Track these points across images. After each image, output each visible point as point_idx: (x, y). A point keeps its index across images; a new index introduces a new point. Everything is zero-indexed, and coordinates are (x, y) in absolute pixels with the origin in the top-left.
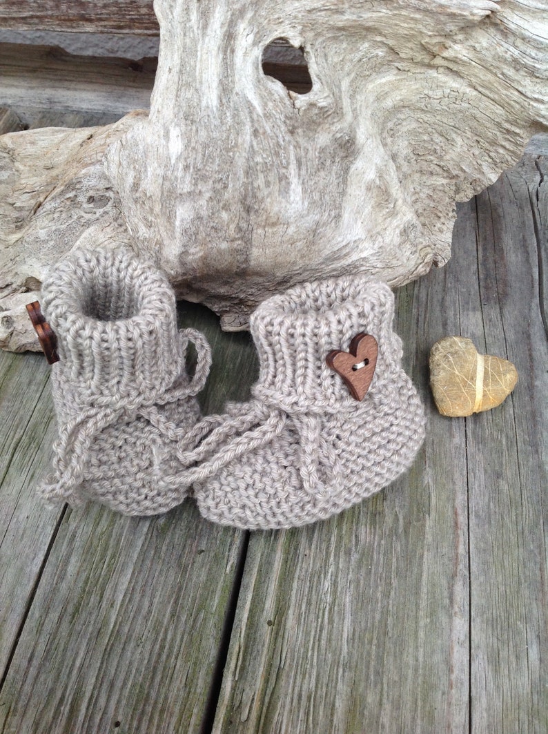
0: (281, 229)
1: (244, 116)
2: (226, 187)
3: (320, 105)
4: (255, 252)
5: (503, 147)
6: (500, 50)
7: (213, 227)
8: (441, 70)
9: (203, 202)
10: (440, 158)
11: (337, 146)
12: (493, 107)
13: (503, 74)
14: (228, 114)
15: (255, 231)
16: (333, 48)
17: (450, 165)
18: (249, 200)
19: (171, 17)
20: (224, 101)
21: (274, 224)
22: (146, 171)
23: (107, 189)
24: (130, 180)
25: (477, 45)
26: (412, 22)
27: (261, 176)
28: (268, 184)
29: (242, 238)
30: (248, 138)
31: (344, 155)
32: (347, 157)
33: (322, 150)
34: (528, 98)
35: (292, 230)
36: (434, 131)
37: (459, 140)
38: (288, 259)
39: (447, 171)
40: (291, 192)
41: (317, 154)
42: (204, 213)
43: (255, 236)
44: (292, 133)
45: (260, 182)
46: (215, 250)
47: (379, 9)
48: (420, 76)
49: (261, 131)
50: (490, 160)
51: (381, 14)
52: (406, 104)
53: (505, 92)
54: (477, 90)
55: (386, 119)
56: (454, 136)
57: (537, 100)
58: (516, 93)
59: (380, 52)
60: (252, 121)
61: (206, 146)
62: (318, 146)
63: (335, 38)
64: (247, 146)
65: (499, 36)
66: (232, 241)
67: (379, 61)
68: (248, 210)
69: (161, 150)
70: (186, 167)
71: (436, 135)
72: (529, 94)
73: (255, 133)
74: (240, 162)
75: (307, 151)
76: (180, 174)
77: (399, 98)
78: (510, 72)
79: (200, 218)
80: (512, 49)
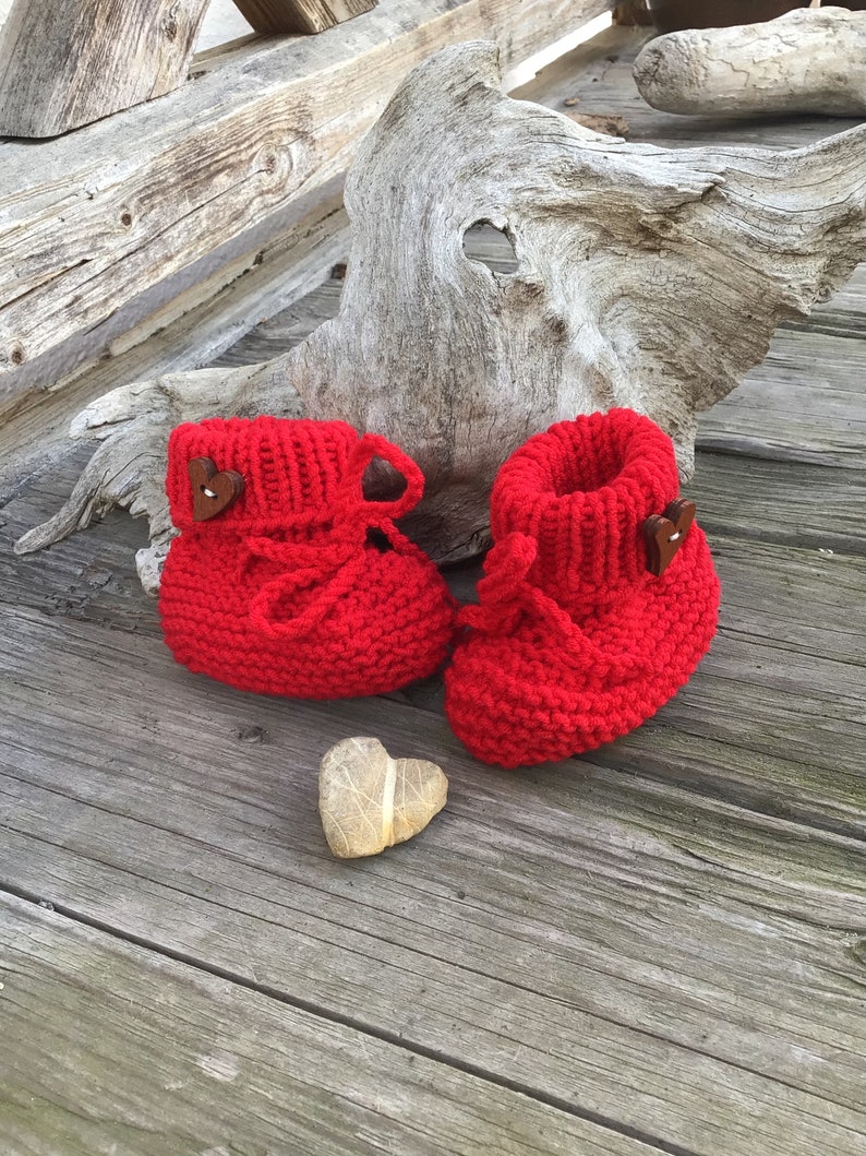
0: (488, 421)
1: (442, 300)
2: (424, 376)
3: (528, 282)
4: (459, 452)
5: (746, 339)
6: (729, 225)
7: (410, 424)
8: (663, 253)
9: (399, 397)
10: (672, 353)
11: (547, 328)
12: (728, 292)
13: (735, 252)
14: (427, 299)
15: (458, 426)
16: (541, 229)
17: (684, 364)
18: (452, 388)
19: (362, 209)
20: (422, 286)
21: (480, 416)
22: (335, 369)
23: (286, 411)
24: (318, 382)
25: (701, 223)
26: (627, 199)
27: (464, 361)
28: (471, 369)
29: (443, 434)
30: (448, 322)
31: (557, 338)
32: (560, 340)
33: (533, 333)
34: (767, 277)
35: (501, 421)
36: (660, 322)
37: (692, 334)
38: (498, 458)
39: (681, 370)
40: (499, 378)
41: (527, 338)
42: (399, 408)
43: (458, 431)
44: (497, 313)
45: (462, 370)
46: (412, 451)
47: (588, 187)
48: (638, 261)
49: (463, 313)
50: (732, 357)
51: (590, 193)
52: (625, 292)
53: (738, 273)
54: (706, 273)
55: (605, 309)
56: (685, 328)
57: (777, 279)
58: (754, 273)
59: (594, 235)
60: (453, 303)
61: (401, 336)
62: (527, 329)
63: (541, 220)
64: (449, 331)
65: (726, 210)
66: (432, 438)
67: (593, 244)
68: (450, 400)
69: (352, 346)
70: (381, 359)
71: (664, 328)
72: (768, 273)
73: (457, 316)
74: (441, 348)
75: (514, 333)
76: (373, 368)
77: (617, 285)
78: (742, 248)
79: (395, 414)
80: (741, 223)
